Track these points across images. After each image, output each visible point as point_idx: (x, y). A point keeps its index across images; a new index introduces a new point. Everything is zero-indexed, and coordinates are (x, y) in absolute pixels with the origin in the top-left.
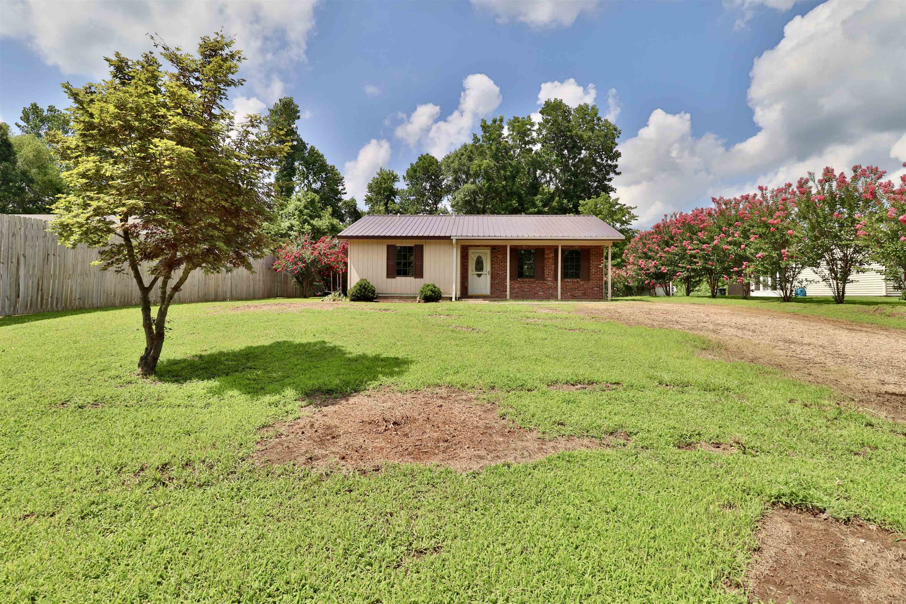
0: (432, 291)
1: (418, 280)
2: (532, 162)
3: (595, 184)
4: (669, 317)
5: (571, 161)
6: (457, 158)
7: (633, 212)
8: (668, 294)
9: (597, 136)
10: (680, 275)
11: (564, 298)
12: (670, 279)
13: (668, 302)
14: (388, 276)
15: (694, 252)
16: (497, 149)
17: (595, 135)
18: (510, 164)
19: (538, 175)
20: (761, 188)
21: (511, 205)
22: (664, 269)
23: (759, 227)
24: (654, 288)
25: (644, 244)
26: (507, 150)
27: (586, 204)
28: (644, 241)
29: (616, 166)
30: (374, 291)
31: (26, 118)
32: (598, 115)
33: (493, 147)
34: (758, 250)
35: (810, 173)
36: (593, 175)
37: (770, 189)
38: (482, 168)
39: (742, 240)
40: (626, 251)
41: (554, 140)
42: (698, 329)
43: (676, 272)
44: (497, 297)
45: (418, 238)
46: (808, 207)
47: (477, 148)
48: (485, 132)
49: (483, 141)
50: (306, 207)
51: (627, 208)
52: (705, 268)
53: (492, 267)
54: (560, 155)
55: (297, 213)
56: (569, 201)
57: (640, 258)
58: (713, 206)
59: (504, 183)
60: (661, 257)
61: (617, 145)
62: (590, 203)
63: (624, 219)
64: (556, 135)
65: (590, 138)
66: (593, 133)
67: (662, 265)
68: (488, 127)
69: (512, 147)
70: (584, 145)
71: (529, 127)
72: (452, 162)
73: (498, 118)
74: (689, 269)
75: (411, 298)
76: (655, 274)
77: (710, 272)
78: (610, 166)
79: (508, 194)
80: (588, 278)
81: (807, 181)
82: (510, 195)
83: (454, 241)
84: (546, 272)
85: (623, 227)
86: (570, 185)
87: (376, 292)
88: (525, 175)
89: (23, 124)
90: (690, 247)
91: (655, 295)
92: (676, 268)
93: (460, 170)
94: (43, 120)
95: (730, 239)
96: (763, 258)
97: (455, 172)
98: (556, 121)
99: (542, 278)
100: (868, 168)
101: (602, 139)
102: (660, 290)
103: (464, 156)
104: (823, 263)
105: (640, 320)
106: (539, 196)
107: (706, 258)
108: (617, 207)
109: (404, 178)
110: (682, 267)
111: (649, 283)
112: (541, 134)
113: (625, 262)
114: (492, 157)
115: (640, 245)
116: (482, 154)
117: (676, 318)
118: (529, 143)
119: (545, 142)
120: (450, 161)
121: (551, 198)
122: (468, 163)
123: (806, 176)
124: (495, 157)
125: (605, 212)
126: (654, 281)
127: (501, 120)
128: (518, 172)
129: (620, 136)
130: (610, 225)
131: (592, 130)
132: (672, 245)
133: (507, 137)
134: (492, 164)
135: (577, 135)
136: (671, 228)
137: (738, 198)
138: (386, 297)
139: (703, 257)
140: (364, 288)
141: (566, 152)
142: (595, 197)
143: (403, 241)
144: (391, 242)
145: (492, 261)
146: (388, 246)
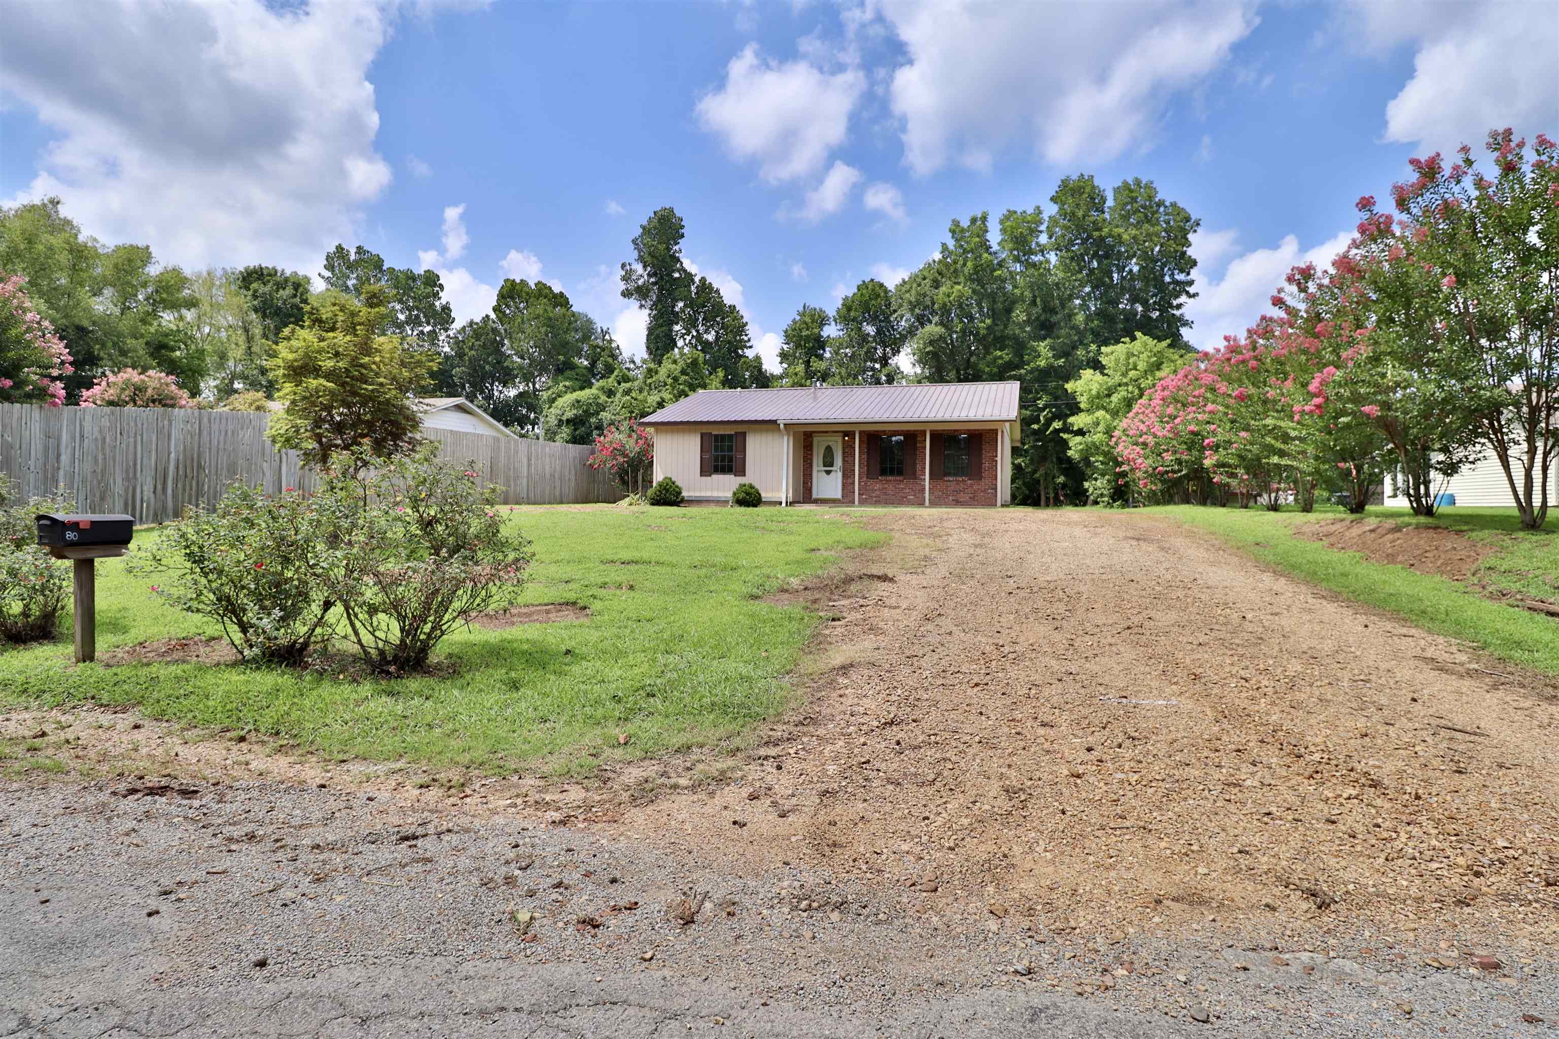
0: (750, 493)
1: (737, 478)
3: (1155, 315)
5: (1116, 277)
14: (704, 472)
16: (978, 266)
17: (1146, 233)
26: (993, 267)
29: (1189, 283)
30: (679, 493)
31: (330, 267)
32: (1157, 197)
33: (970, 264)
38: (953, 298)
44: (850, 501)
45: (742, 422)
47: (947, 266)
48: (958, 239)
49: (957, 255)
50: (683, 372)
53: (844, 461)
55: (670, 381)
61: (1190, 246)
65: (1136, 237)
68: (963, 231)
69: (1004, 262)
71: (1034, 226)
72: (908, 291)
73: (979, 216)
75: (722, 501)
78: (1179, 283)
80: (979, 476)
82: (1001, 340)
83: (782, 426)
84: (919, 467)
87: (681, 494)
89: (328, 274)
93: (920, 303)
94: (351, 266)
97: (912, 306)
98: (1077, 214)
99: (914, 475)
103: (926, 281)
109: (835, 320)
112: (1054, 235)
114: (972, 280)
116: (957, 275)
118: (1035, 252)
119: (1062, 248)
120: (904, 289)
122: (931, 292)
124: (975, 279)
127: (984, 219)
128: (1015, 302)
129: (1198, 229)
134: (969, 292)
135: (1111, 235)
138: (698, 502)
140: (670, 487)
141: (1095, 264)
142: (1127, 339)
143: (722, 427)
144: (705, 429)
145: (844, 453)
146: (702, 436)
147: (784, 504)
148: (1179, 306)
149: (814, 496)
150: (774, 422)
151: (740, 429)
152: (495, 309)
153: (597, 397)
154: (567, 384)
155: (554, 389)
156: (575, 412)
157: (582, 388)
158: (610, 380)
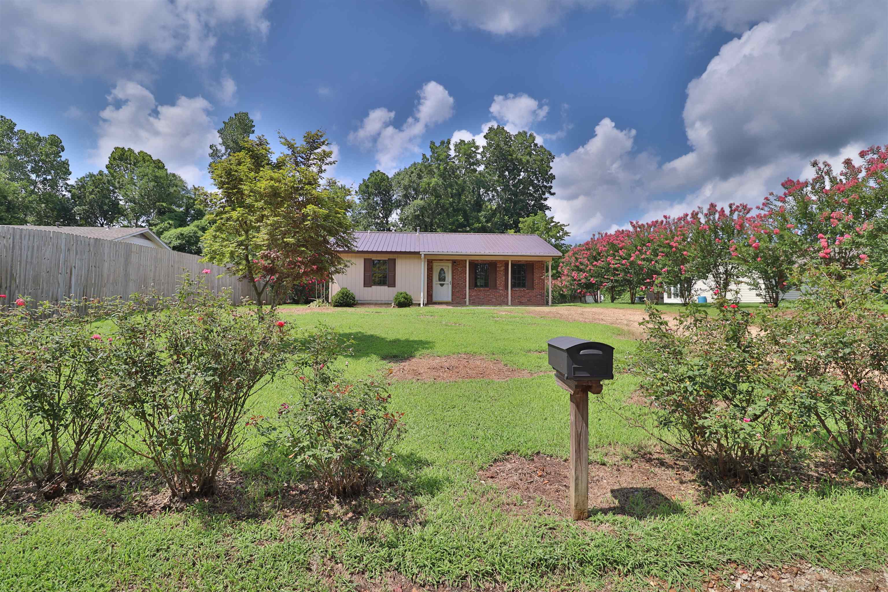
0: (405, 298)
1: (391, 289)
2: (476, 181)
3: (533, 203)
4: (597, 317)
5: (511, 182)
6: (407, 176)
7: (566, 229)
8: (596, 301)
9: (535, 160)
10: (605, 285)
11: (513, 304)
12: (598, 289)
13: (596, 307)
14: (365, 285)
15: (616, 266)
16: (445, 168)
17: (532, 159)
18: (456, 183)
19: (481, 193)
20: (665, 217)
21: (457, 220)
22: (593, 280)
23: (664, 247)
24: (584, 296)
25: (577, 259)
26: (454, 170)
27: (526, 221)
28: (576, 256)
29: (551, 187)
30: (354, 298)
32: (535, 142)
33: (441, 167)
34: (665, 265)
35: (699, 208)
36: (531, 195)
37: (672, 218)
38: (431, 185)
39: (652, 257)
40: (561, 264)
41: (496, 162)
42: (616, 323)
43: (602, 282)
44: (457, 303)
45: (391, 252)
46: (698, 233)
47: (426, 167)
48: (433, 153)
49: (431, 161)
51: (561, 226)
52: (625, 280)
53: (453, 278)
54: (502, 175)
56: (509, 218)
57: (573, 270)
58: (631, 229)
59: (451, 200)
60: (590, 270)
61: (551, 168)
62: (529, 220)
63: (558, 235)
64: (498, 157)
65: (528, 161)
66: (530, 157)
67: (592, 277)
68: (437, 148)
69: (459, 168)
70: (523, 168)
71: (474, 150)
72: (403, 179)
73: (445, 141)
74: (612, 280)
75: (385, 304)
76: (585, 284)
77: (629, 282)
78: (546, 187)
79: (454, 210)
80: (532, 288)
81: (697, 214)
82: (457, 211)
83: (423, 256)
84: (498, 282)
85: (557, 242)
86: (511, 203)
87: (356, 299)
88: (470, 193)
90: (613, 262)
91: (586, 302)
92: (602, 280)
93: (410, 186)
95: (643, 256)
96: (669, 272)
97: (406, 188)
98: (498, 145)
99: (495, 287)
100: (741, 205)
101: (539, 163)
102: (590, 298)
103: (414, 174)
104: (710, 276)
105: (576, 318)
106: (483, 213)
107: (626, 271)
108: (553, 224)
109: (356, 192)
110: (607, 279)
111: (580, 293)
112: (485, 156)
113: (560, 273)
114: (440, 176)
115: (573, 259)
116: (431, 173)
117: (601, 317)
118: (473, 164)
119: (488, 164)
120: (400, 178)
121: (493, 214)
122: (417, 181)
123: (697, 210)
124: (442, 176)
125: (542, 228)
126: (585, 290)
127: (448, 143)
128: (463, 190)
129: (554, 160)
130: (546, 240)
131: (530, 154)
132: (599, 260)
133: (454, 158)
134: (440, 183)
135: (516, 159)
136: (598, 245)
137: (650, 223)
138: (363, 304)
139: (624, 270)
140: (346, 295)
141: (507, 173)
142: (533, 215)
143: (378, 255)
144: (367, 256)
145: (453, 273)
146: (365, 259)
147: (422, 306)
148: (546, 199)
149: (434, 299)
150: (418, 253)
151: (391, 256)
152: (107, 167)
153: (195, 233)
154: (171, 222)
155: (162, 225)
156: (179, 241)
157: (180, 226)
158: (203, 221)
